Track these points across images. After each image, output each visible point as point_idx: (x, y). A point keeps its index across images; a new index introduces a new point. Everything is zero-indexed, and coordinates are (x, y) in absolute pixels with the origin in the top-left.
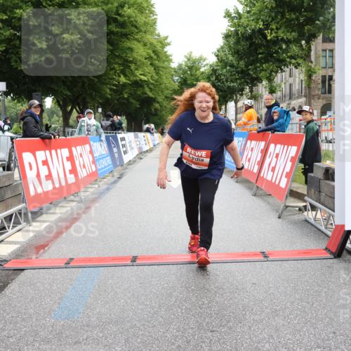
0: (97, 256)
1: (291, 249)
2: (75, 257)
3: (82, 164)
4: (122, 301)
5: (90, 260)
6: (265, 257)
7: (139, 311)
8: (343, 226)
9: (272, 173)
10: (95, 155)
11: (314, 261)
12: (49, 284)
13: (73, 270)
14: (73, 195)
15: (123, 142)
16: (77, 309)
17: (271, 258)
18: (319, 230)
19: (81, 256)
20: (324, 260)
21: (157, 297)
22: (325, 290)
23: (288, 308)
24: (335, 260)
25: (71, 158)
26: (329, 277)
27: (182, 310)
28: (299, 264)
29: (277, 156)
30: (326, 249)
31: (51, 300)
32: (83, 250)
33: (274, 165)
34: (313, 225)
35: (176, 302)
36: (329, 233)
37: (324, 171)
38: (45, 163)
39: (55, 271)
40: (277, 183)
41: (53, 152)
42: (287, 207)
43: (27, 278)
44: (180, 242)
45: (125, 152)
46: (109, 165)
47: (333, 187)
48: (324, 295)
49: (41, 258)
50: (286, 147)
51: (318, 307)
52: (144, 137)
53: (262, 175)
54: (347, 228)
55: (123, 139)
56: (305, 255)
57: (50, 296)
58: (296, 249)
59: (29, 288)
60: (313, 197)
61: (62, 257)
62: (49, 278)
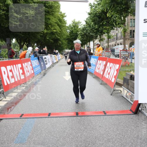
0: (33, 113)
1: (116, 110)
2: (24, 113)
3: (27, 70)
4: (44, 134)
5: (31, 115)
6: (105, 114)
7: (51, 139)
8: (138, 101)
9: (108, 75)
10: (33, 66)
11: (125, 116)
12: (13, 126)
13: (23, 119)
14: (23, 84)
15: (45, 60)
16: (25, 138)
17: (107, 114)
18: (128, 101)
19: (27, 113)
20: (130, 115)
21: (59, 133)
22: (130, 129)
23: (114, 138)
24: (134, 115)
25: (22, 68)
26: (132, 123)
27: (69, 139)
28: (119, 117)
29: (111, 68)
30: (131, 110)
31: (14, 134)
32: (28, 110)
33: (109, 72)
34: (126, 99)
35: (67, 135)
36: (132, 103)
37: (130, 76)
38: (11, 71)
39: (16, 120)
40: (110, 80)
41: (14, 66)
42: (114, 90)
43: (4, 123)
44: (69, 106)
45: (46, 64)
46: (39, 70)
47: (134, 84)
48: (129, 131)
49: (9, 114)
50: (114, 64)
51: (127, 138)
52: (54, 56)
53: (104, 76)
54: (139, 102)
55: (45, 58)
56: (122, 113)
57: (13, 132)
58: (118, 110)
59: (4, 128)
60: (125, 86)
61: (19, 113)
62: (13, 123)
